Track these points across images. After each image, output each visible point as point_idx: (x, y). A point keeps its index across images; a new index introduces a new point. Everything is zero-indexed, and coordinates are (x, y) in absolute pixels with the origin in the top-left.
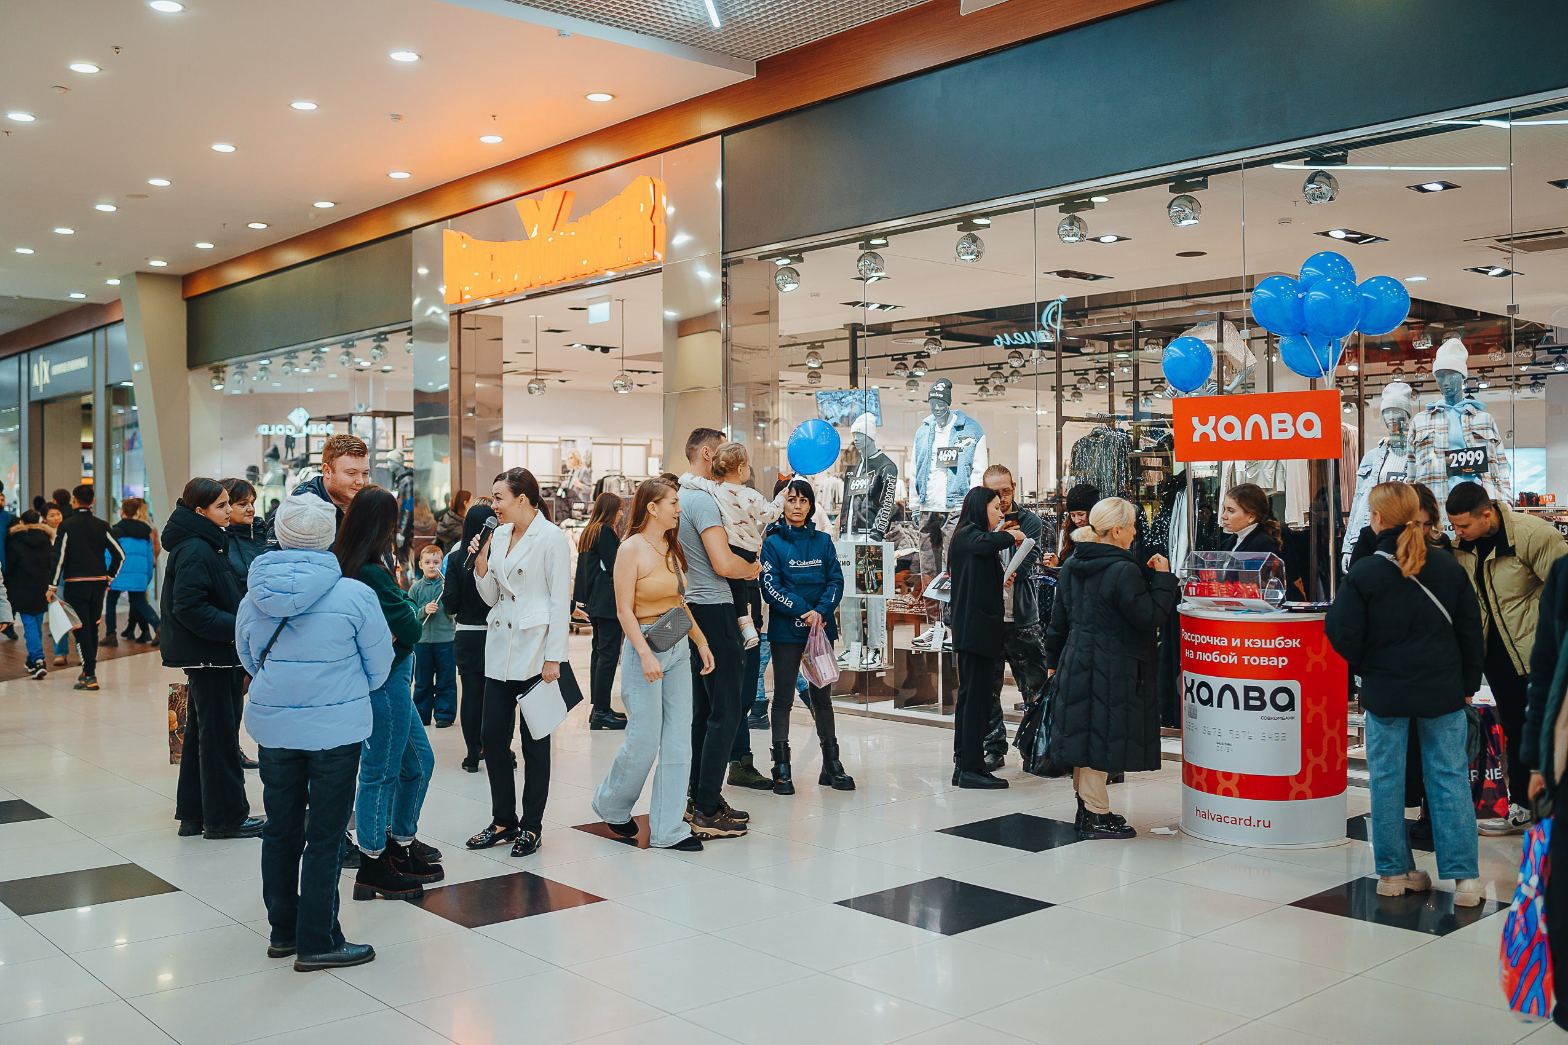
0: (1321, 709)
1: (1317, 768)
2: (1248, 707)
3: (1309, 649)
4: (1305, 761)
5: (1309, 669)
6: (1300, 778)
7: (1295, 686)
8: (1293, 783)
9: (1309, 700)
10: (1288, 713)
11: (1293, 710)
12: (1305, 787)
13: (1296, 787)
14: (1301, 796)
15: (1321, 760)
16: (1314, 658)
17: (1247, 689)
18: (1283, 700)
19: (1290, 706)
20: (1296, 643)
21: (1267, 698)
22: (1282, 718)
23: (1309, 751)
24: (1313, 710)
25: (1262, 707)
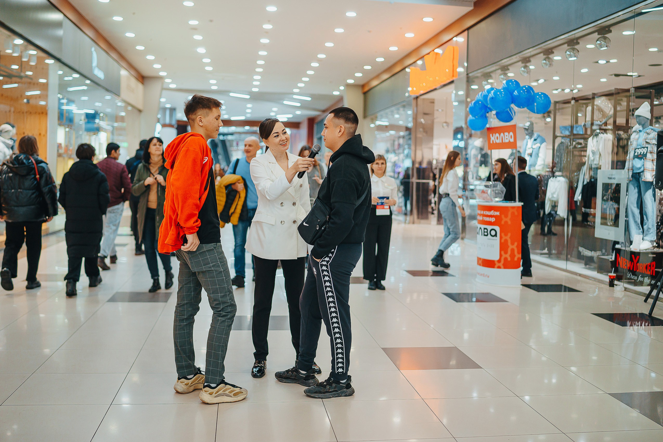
0: (508, 238)
1: (506, 259)
2: (484, 235)
3: (503, 216)
4: (501, 255)
5: (503, 223)
6: (499, 261)
7: (497, 228)
8: (496, 263)
9: (503, 234)
10: (495, 238)
11: (496, 236)
12: (501, 264)
13: (497, 264)
14: (499, 267)
15: (508, 256)
16: (504, 220)
17: (485, 229)
18: (493, 233)
19: (496, 235)
20: (498, 213)
21: (489, 232)
22: (493, 239)
23: (503, 253)
24: (504, 237)
25: (487, 235)
